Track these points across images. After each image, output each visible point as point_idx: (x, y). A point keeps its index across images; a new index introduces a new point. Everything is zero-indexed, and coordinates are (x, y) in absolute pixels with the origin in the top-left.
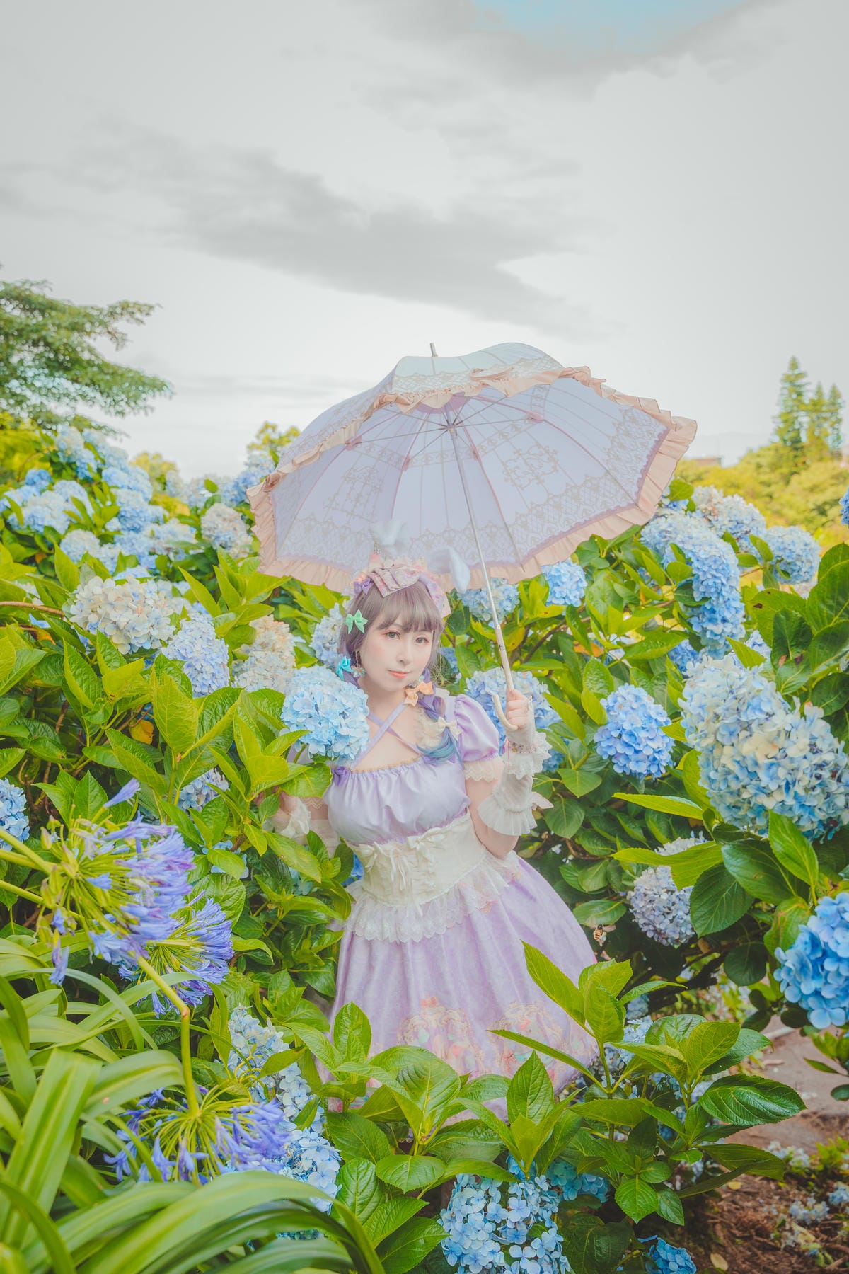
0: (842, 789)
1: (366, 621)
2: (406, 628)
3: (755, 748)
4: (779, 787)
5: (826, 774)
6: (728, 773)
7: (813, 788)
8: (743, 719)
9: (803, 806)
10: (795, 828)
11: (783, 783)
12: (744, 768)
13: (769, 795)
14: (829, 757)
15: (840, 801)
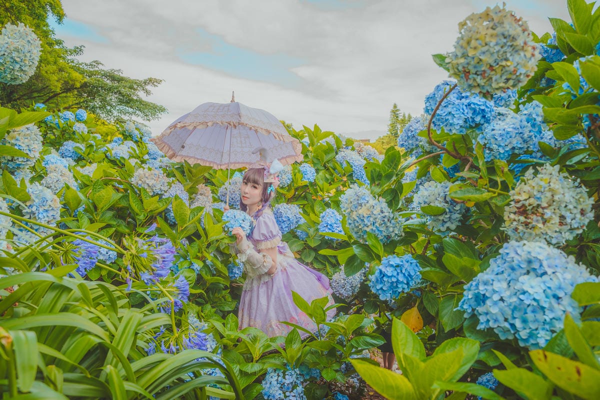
0: (391, 225)
3: (363, 211)
4: (371, 224)
5: (386, 220)
6: (355, 220)
7: (382, 225)
8: (359, 202)
9: (379, 230)
10: (376, 237)
12: (360, 218)
13: (368, 227)
14: (387, 214)
15: (391, 229)
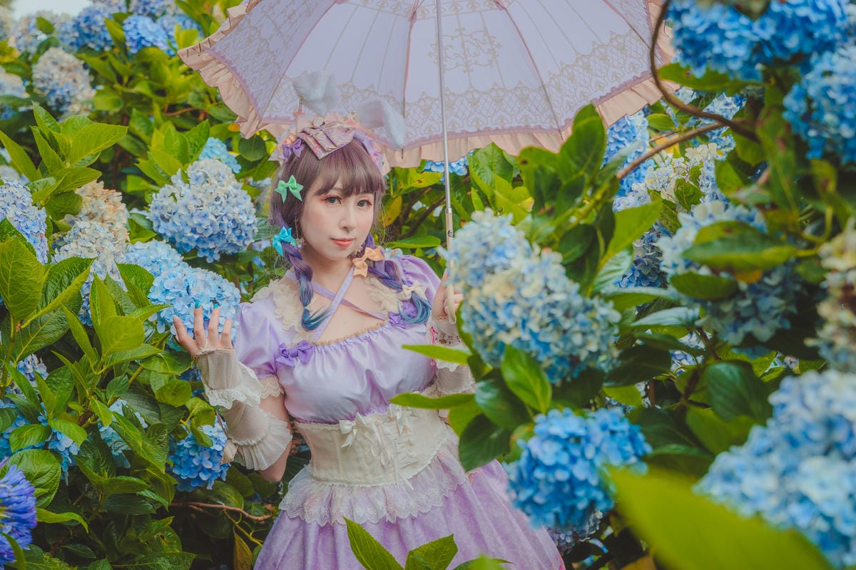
0: (577, 328)
1: (301, 187)
2: (347, 192)
3: (494, 288)
4: (516, 325)
5: (558, 313)
6: (475, 313)
7: (547, 325)
8: (488, 263)
9: (539, 342)
10: (533, 362)
11: (520, 321)
12: (487, 308)
13: (508, 331)
14: (559, 297)
15: (577, 339)
